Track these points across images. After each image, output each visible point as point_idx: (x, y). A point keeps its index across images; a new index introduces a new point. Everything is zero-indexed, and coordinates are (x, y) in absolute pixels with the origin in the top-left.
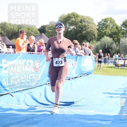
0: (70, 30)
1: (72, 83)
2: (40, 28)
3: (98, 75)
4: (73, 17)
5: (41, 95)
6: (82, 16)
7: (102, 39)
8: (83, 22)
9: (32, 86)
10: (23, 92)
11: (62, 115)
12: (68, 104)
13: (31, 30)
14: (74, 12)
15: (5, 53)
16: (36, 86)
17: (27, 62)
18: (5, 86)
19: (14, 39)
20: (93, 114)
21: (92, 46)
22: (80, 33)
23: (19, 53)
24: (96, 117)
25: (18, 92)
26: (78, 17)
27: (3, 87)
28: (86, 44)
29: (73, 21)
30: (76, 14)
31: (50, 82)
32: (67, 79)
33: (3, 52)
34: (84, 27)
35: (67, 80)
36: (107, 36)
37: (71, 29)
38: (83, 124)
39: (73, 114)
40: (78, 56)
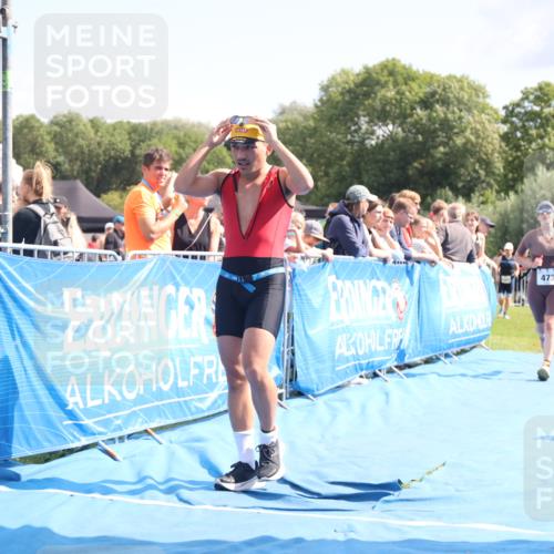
0: (373, 142)
1: (387, 394)
3: (510, 352)
4: (386, 82)
6: (432, 76)
7: (525, 180)
8: (437, 106)
9: (199, 410)
10: (160, 440)
11: (345, 542)
12: (372, 493)
13: (192, 144)
14: (394, 59)
15: (76, 255)
16: (222, 409)
17: (177, 297)
18: (76, 409)
19: (116, 190)
20: (493, 539)
22: (422, 158)
23: (140, 256)
24: (505, 550)
25: (137, 438)
26: (410, 83)
27: (71, 415)
29: (386, 102)
30: (404, 67)
31: (283, 391)
32: (363, 373)
33: (65, 253)
34: (442, 130)
35: (365, 381)
36: (548, 169)
37: (378, 138)
39: (396, 537)
40: (418, 267)
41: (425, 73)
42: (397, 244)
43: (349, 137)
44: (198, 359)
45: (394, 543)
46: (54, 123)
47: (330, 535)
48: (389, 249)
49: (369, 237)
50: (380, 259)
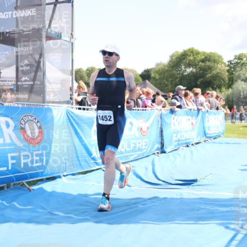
0: (186, 74)
1: (192, 152)
2: (142, 73)
4: (190, 55)
5: (146, 169)
6: (205, 53)
8: (207, 62)
11: (181, 198)
12: (188, 183)
14: (193, 48)
18: (95, 157)
21: (219, 95)
22: (202, 78)
24: (232, 201)
26: (198, 55)
27: (93, 159)
28: (212, 93)
29: (190, 61)
30: (196, 50)
31: (159, 151)
32: (184, 145)
35: (185, 148)
36: (241, 81)
37: (187, 72)
38: (213, 213)
41: (203, 52)
42: (195, 105)
43: (178, 72)
44: (134, 141)
45: (195, 199)
46: (87, 70)
47: (175, 196)
48: (192, 106)
49: (185, 103)
50: (189, 110)
